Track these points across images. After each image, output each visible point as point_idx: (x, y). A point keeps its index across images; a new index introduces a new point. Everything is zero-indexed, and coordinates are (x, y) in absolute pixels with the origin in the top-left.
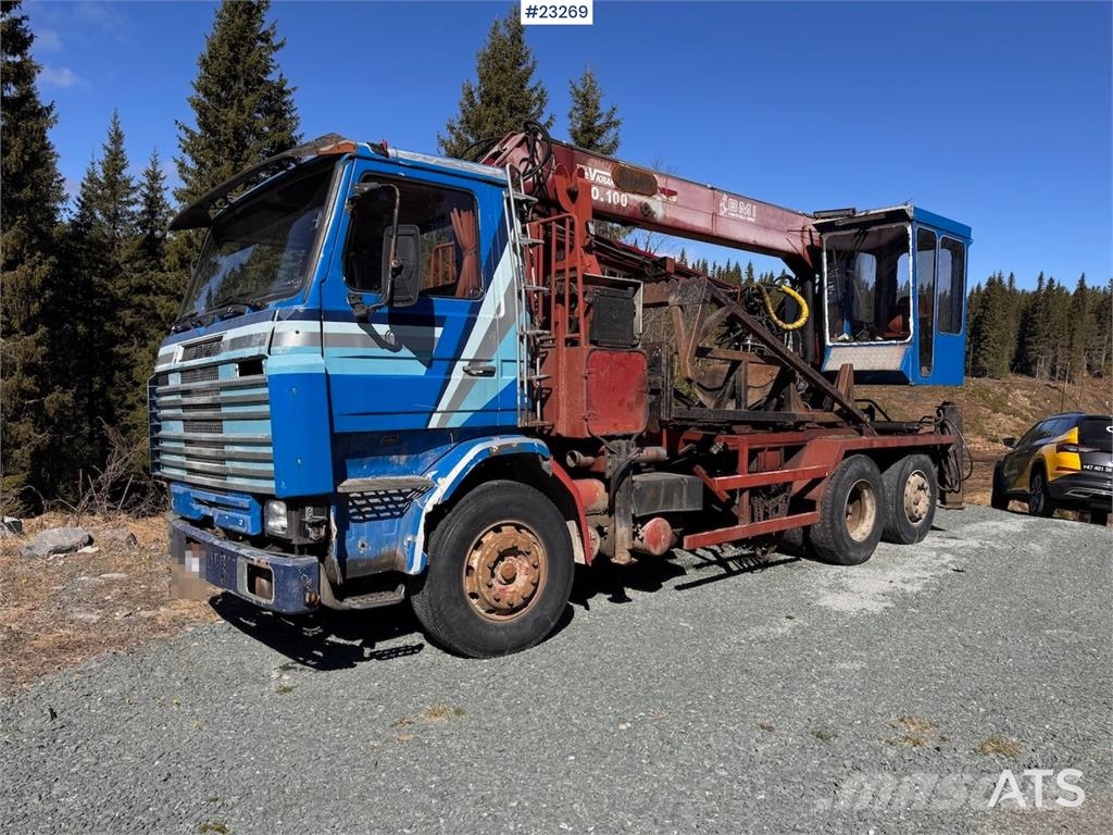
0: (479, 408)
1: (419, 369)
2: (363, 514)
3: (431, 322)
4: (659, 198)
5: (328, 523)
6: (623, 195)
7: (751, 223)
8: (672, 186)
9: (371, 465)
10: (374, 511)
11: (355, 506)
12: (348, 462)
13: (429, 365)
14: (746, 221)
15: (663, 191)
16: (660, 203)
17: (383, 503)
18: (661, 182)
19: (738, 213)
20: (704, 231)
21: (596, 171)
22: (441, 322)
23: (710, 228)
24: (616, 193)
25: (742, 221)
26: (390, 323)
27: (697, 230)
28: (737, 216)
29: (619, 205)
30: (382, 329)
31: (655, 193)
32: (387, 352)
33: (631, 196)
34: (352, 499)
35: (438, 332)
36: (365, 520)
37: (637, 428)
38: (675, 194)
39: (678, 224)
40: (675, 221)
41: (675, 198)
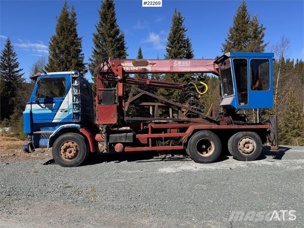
0: (63, 118)
1: (50, 111)
2: (43, 138)
3: (52, 103)
4: (149, 66)
5: (32, 138)
6: (136, 67)
7: (188, 66)
8: (154, 62)
9: (45, 129)
10: (45, 137)
11: (42, 136)
12: (40, 128)
13: (52, 110)
14: (186, 66)
15: (151, 64)
16: (150, 67)
17: (48, 136)
18: (149, 62)
19: (182, 64)
20: (167, 71)
21: (127, 63)
22: (55, 102)
23: (170, 70)
24: (134, 67)
25: (184, 66)
26: (44, 104)
27: (165, 71)
28: (182, 65)
29: (135, 70)
30: (42, 105)
31: (148, 65)
32: (43, 109)
33: (139, 67)
34: (41, 135)
35: (54, 104)
36: (44, 138)
37: (114, 122)
38: (156, 64)
39: (157, 71)
40: (156, 70)
41: (155, 65)
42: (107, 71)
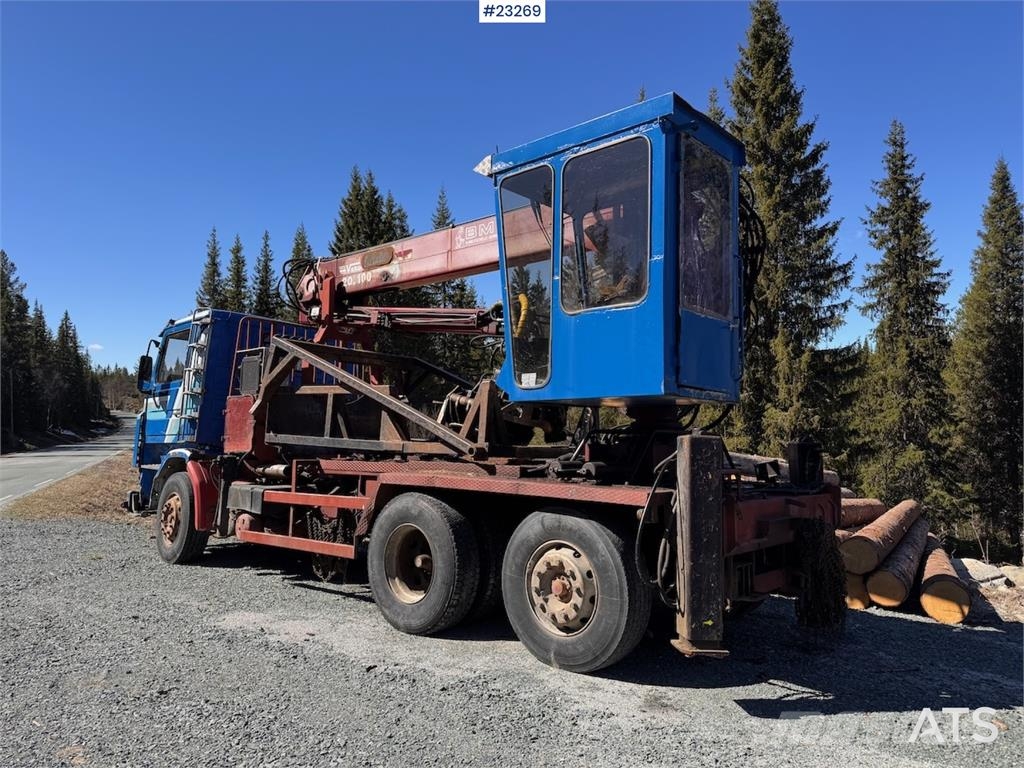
0: (176, 433)
1: (164, 415)
3: (168, 394)
4: (396, 262)
6: (368, 273)
8: (407, 245)
13: (167, 413)
15: (400, 254)
16: (398, 266)
18: (396, 248)
21: (351, 265)
23: (446, 266)
24: (364, 274)
25: (483, 242)
29: (366, 282)
31: (393, 259)
32: (158, 409)
33: (374, 271)
35: (169, 398)
37: (248, 448)
38: (410, 251)
39: (413, 276)
40: (411, 274)
41: (409, 256)
42: (311, 297)
